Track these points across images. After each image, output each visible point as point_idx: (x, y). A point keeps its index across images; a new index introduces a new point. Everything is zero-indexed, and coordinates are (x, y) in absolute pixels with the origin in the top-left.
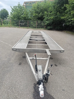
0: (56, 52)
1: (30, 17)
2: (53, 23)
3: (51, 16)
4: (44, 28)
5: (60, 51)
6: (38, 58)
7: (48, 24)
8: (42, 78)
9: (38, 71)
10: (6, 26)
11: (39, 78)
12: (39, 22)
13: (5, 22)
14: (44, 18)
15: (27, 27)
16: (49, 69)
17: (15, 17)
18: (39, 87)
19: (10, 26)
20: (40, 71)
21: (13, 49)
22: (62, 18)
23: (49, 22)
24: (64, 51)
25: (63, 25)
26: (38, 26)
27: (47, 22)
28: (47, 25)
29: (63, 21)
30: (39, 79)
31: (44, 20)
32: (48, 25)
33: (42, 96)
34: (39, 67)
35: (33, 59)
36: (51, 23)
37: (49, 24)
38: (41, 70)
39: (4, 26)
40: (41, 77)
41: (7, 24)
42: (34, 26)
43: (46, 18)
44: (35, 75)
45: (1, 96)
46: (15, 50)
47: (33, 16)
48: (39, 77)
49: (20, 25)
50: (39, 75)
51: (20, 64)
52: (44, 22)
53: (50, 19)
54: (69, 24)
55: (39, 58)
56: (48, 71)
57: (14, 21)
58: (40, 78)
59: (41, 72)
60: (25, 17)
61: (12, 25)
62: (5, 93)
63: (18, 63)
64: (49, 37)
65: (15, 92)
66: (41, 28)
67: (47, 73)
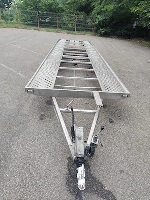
0: (114, 98)
1: (61, 6)
2: (112, 20)
3: (108, 4)
4: (91, 30)
5: (122, 95)
6: (78, 110)
7: (102, 23)
8: (83, 153)
9: (77, 139)
10: (9, 25)
11: (77, 154)
12: (82, 17)
13: (7, 15)
14: (94, 7)
15: (55, 27)
16: (97, 136)
17: (28, 5)
18: (77, 172)
19: (19, 26)
20: (80, 139)
21: (27, 90)
22: (134, 10)
23: (104, 18)
24: (129, 95)
25: (135, 25)
26: (79, 26)
27: (100, 18)
28: (99, 24)
29: (135, 16)
30: (79, 156)
31: (93, 13)
32: (102, 25)
33: (83, 188)
34: (79, 131)
35: (67, 112)
36: (108, 21)
37: (104, 23)
38: (83, 138)
39: (5, 25)
40: (81, 152)
41: (12, 20)
42: (70, 26)
43: (97, 7)
44: (70, 147)
45: (10, 180)
46: (32, 91)
47: (68, 3)
48: (78, 152)
49: (40, 22)
50: (78, 148)
51: (42, 118)
52: (92, 19)
53: (107, 10)
54: (147, 24)
55: (80, 111)
56: (96, 139)
57: (27, 13)
58: (80, 154)
59: (83, 141)
60: (51, 5)
61: (21, 23)
62: (17, 175)
63: (39, 116)
64: (102, 58)
65: (34, 173)
66: (87, 30)
67: (93, 142)
